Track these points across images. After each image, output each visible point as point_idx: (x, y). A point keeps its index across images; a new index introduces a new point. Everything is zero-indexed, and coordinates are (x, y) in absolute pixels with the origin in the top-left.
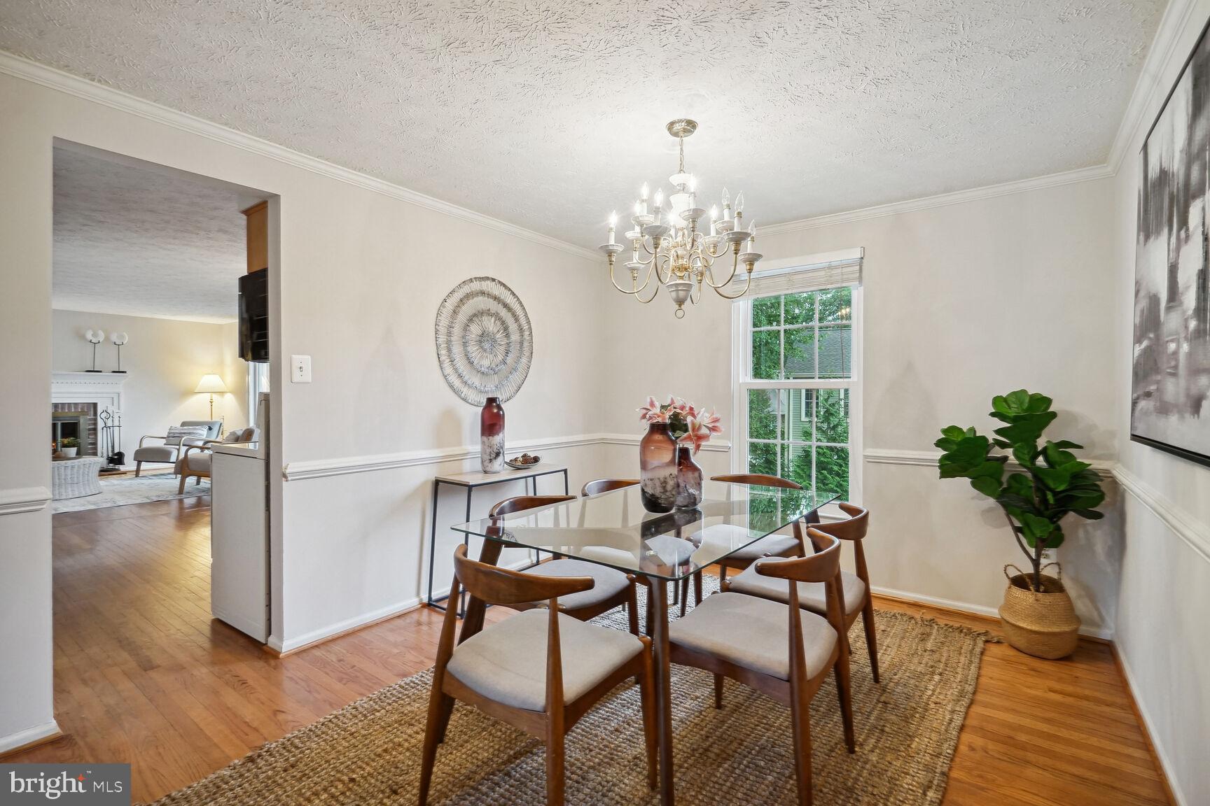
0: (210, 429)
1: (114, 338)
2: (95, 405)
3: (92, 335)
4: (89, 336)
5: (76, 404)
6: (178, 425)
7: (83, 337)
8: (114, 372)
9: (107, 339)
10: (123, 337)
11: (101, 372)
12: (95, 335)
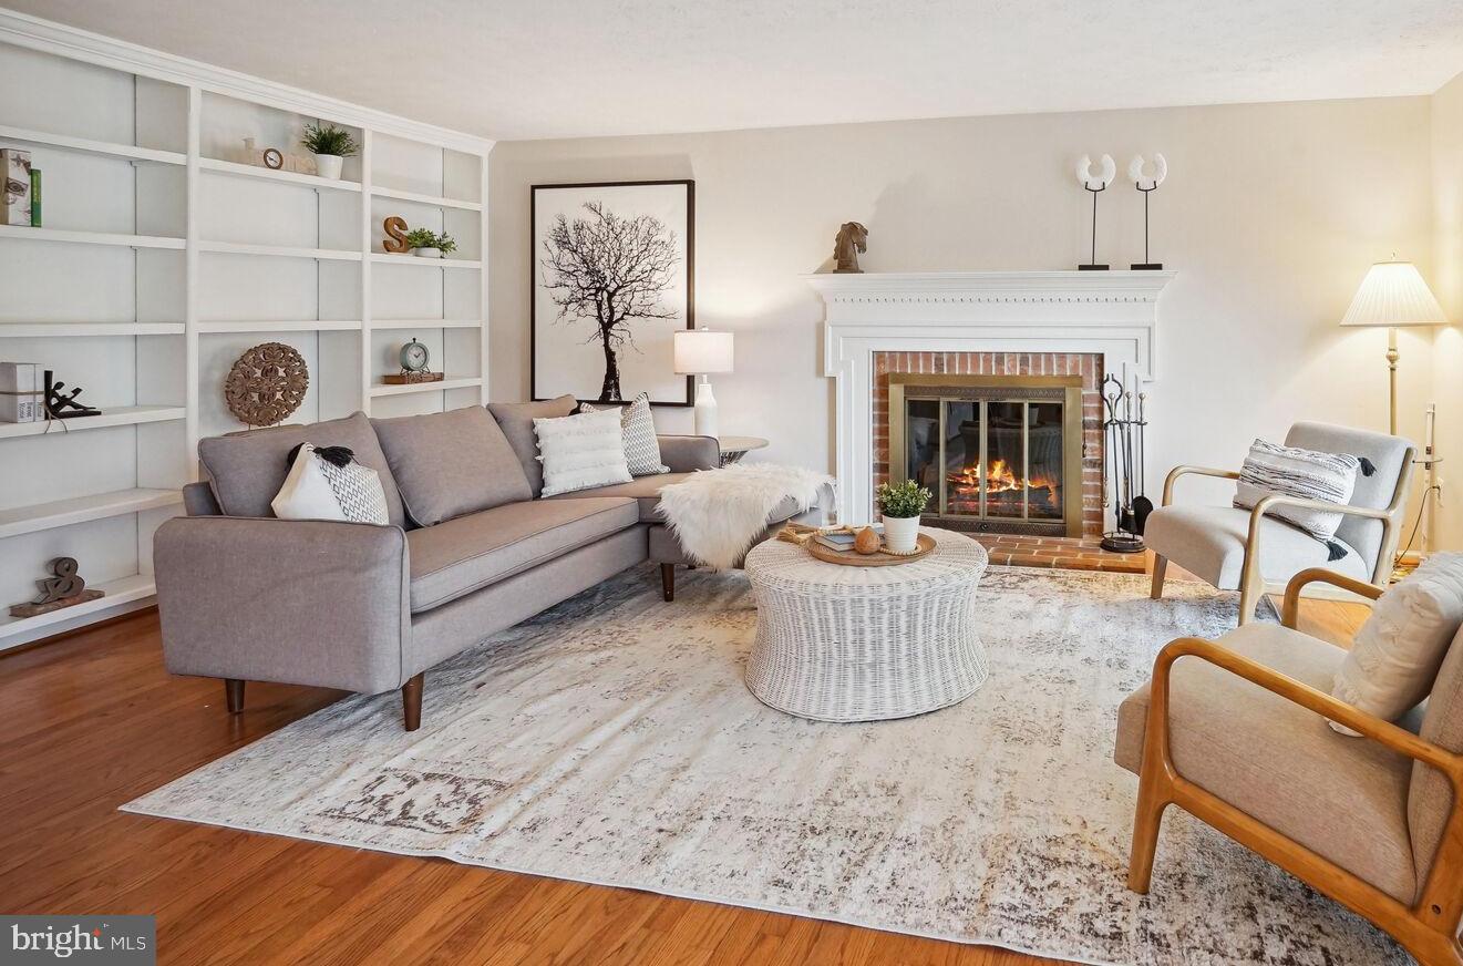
0: (1367, 469)
1: (1137, 173)
2: (1101, 357)
3: (1091, 170)
4: (1084, 175)
5: (1062, 356)
6: (1278, 438)
7: (1073, 177)
8: (1134, 267)
9: (1122, 176)
10: (1156, 166)
11: (1106, 268)
12: (1096, 169)
